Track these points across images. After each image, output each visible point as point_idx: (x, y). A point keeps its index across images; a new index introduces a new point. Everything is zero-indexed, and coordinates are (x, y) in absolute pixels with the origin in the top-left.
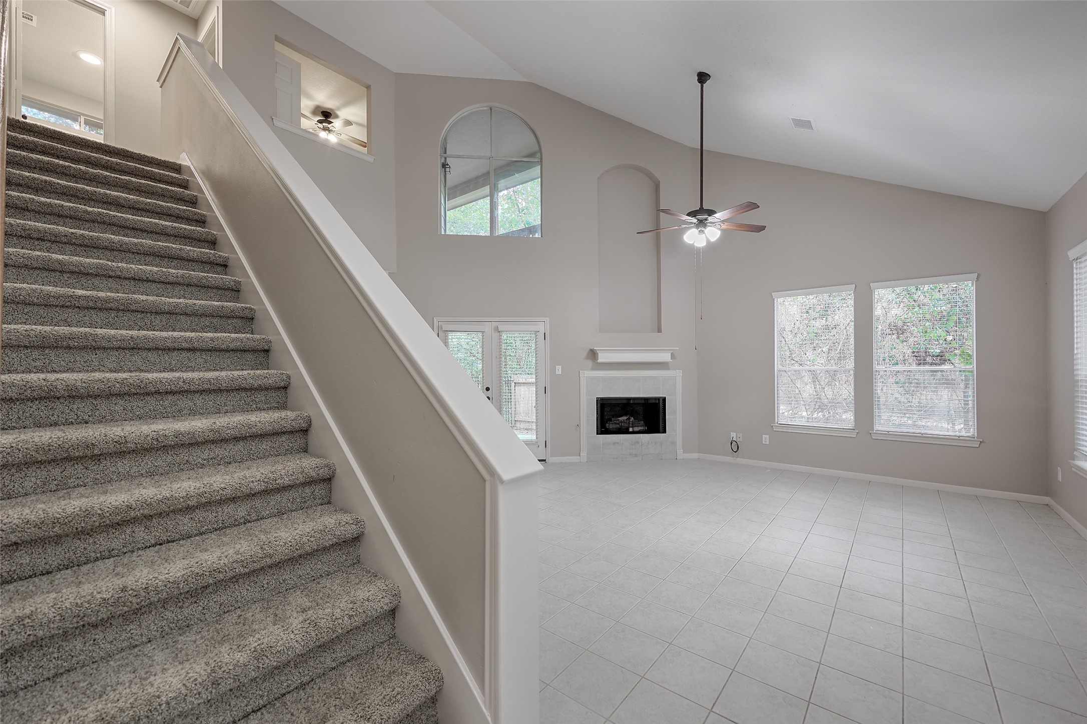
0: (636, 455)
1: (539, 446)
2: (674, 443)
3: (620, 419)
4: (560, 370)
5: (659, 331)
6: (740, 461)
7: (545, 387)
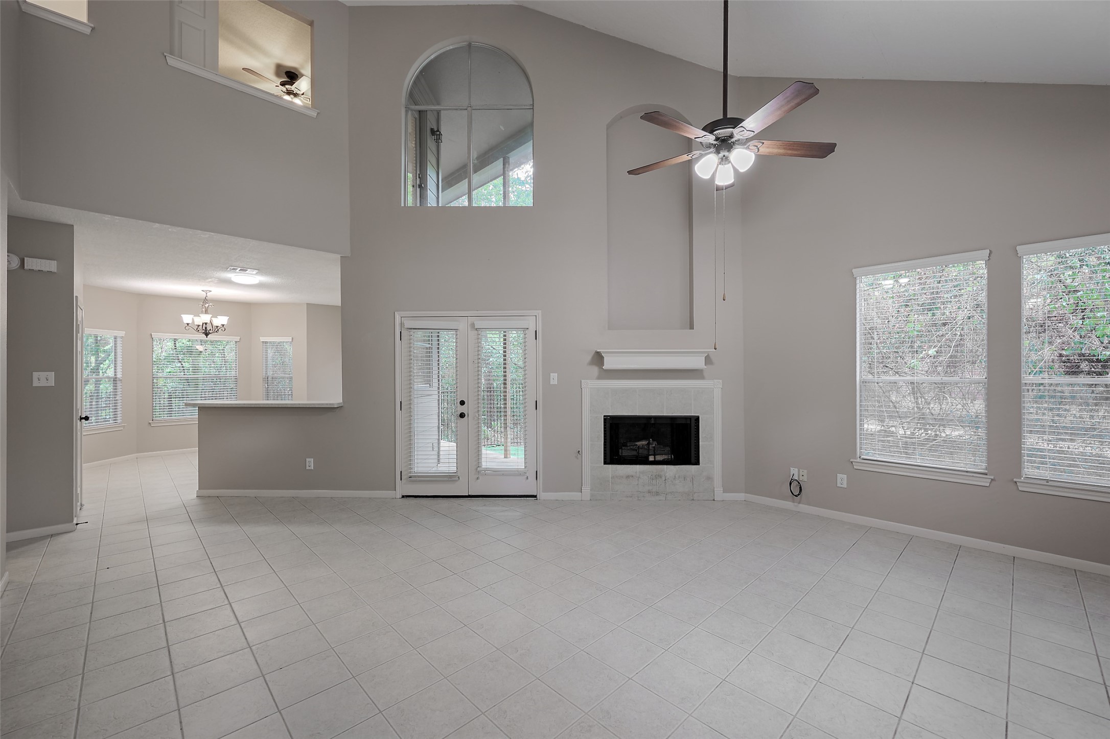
0: (657, 494)
1: (527, 478)
2: (709, 478)
3: (637, 443)
4: (556, 379)
5: (692, 327)
6: (804, 508)
7: (536, 401)
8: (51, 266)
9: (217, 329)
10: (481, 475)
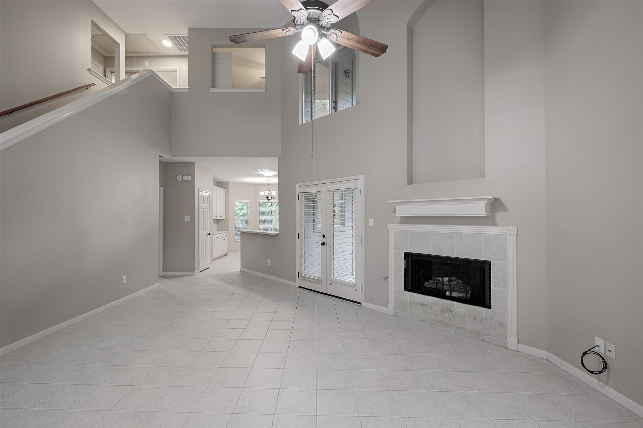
0: (447, 325)
1: (356, 290)
4: (373, 223)
5: (484, 175)
6: (608, 390)
7: (361, 238)
8: (189, 178)
10: (332, 282)
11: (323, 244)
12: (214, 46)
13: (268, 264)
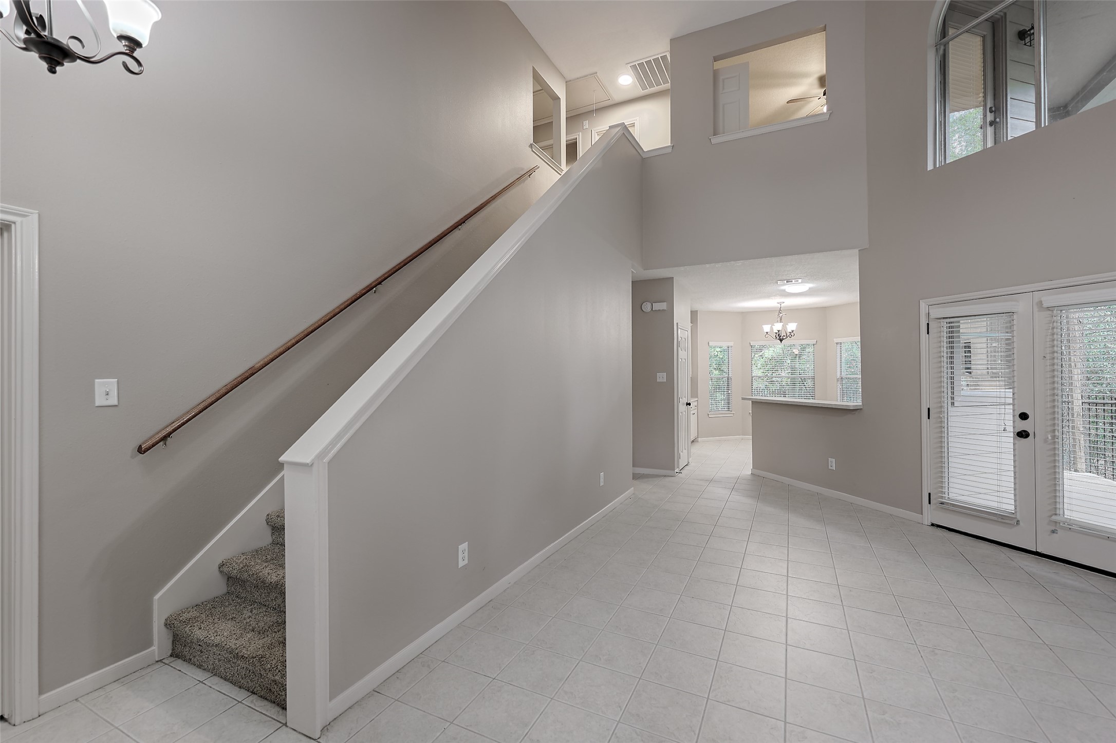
8: (663, 306)
9: (791, 334)
10: (1057, 526)
11: (1023, 434)
12: (716, 59)
13: (830, 468)
